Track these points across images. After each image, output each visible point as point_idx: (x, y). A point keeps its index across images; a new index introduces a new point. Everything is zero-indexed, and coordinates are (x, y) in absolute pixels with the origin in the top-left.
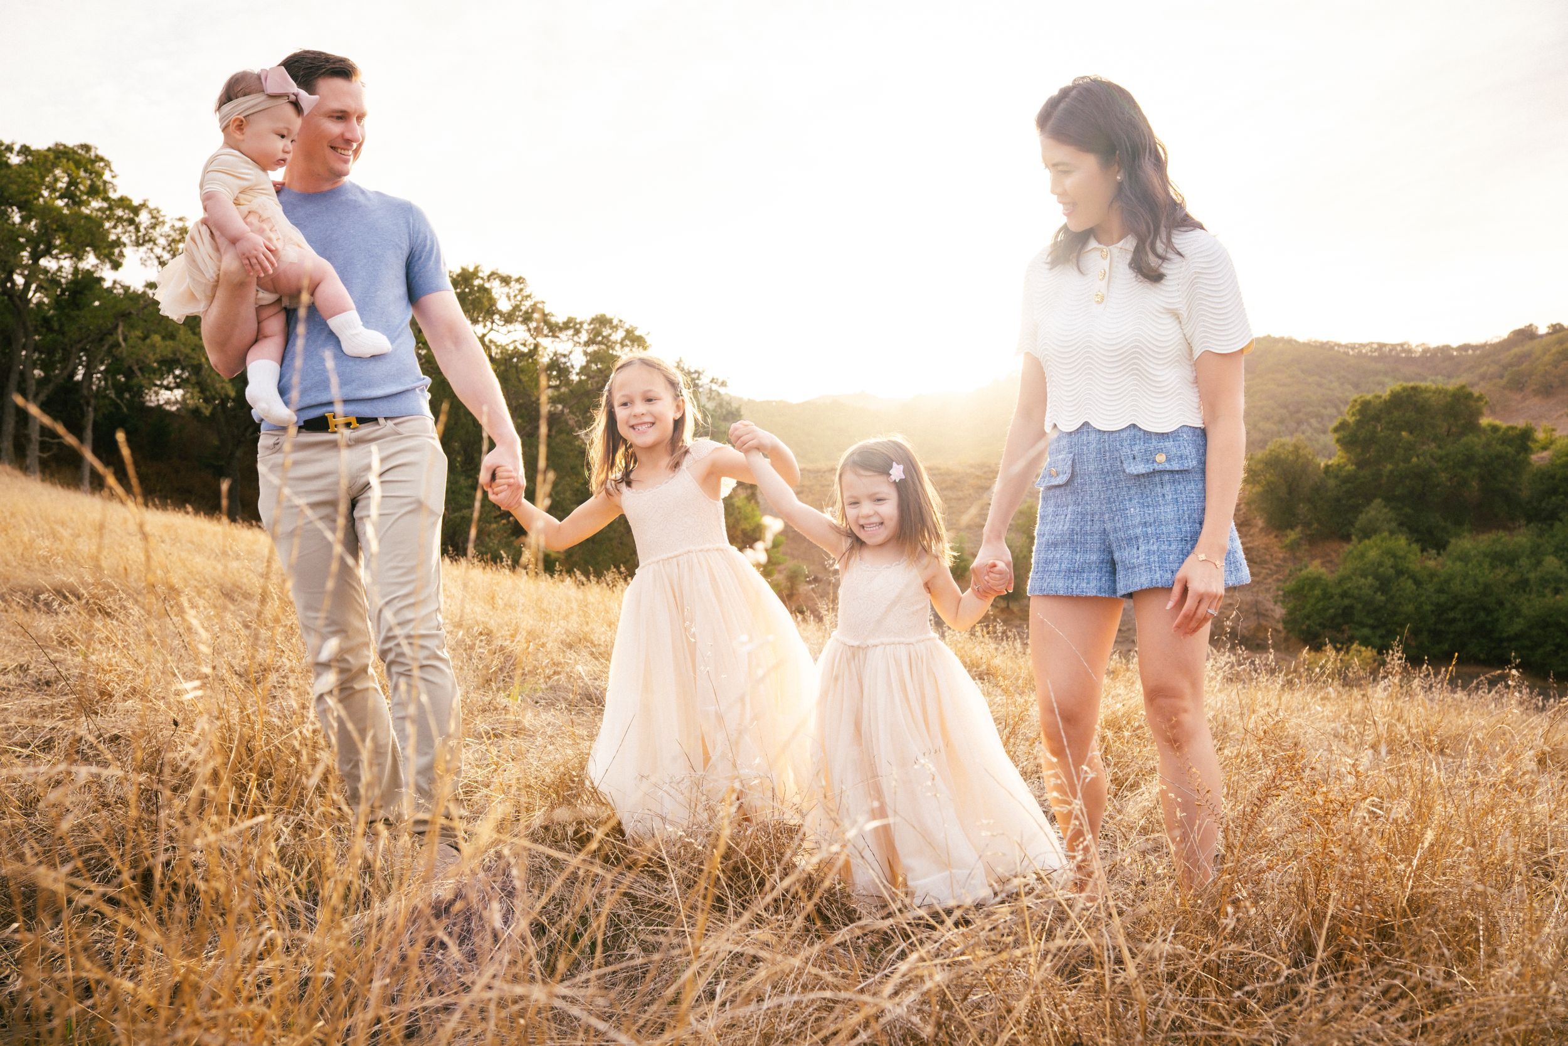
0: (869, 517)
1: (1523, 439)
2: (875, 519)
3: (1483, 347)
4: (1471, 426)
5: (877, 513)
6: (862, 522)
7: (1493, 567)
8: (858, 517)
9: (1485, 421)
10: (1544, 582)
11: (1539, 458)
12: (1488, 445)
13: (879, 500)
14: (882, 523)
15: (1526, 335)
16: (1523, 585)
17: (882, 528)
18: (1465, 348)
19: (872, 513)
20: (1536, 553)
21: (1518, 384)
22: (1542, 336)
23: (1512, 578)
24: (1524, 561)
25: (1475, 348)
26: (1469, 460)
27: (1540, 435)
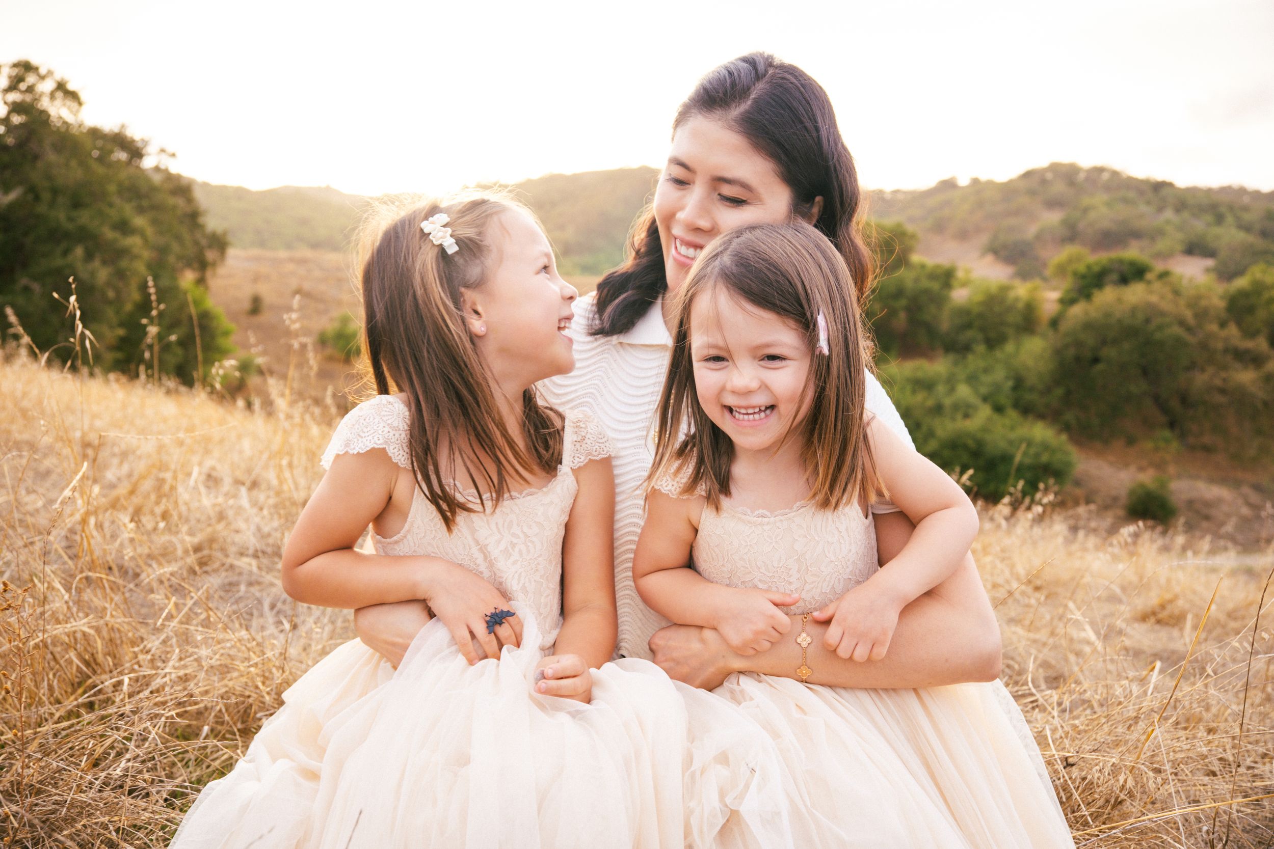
0: (748, 393)
1: (946, 277)
2: (761, 400)
3: (912, 193)
4: (902, 261)
5: (764, 387)
6: (730, 400)
7: (914, 392)
8: (723, 389)
9: (916, 258)
10: (956, 407)
11: (960, 296)
12: (917, 280)
13: (773, 358)
14: (772, 407)
15: (949, 185)
16: (938, 409)
17: (774, 417)
18: (896, 192)
19: (754, 385)
20: (951, 383)
21: (939, 228)
22: (963, 188)
23: (930, 403)
24: (941, 389)
25: (905, 193)
26: (899, 293)
27: (960, 274)
